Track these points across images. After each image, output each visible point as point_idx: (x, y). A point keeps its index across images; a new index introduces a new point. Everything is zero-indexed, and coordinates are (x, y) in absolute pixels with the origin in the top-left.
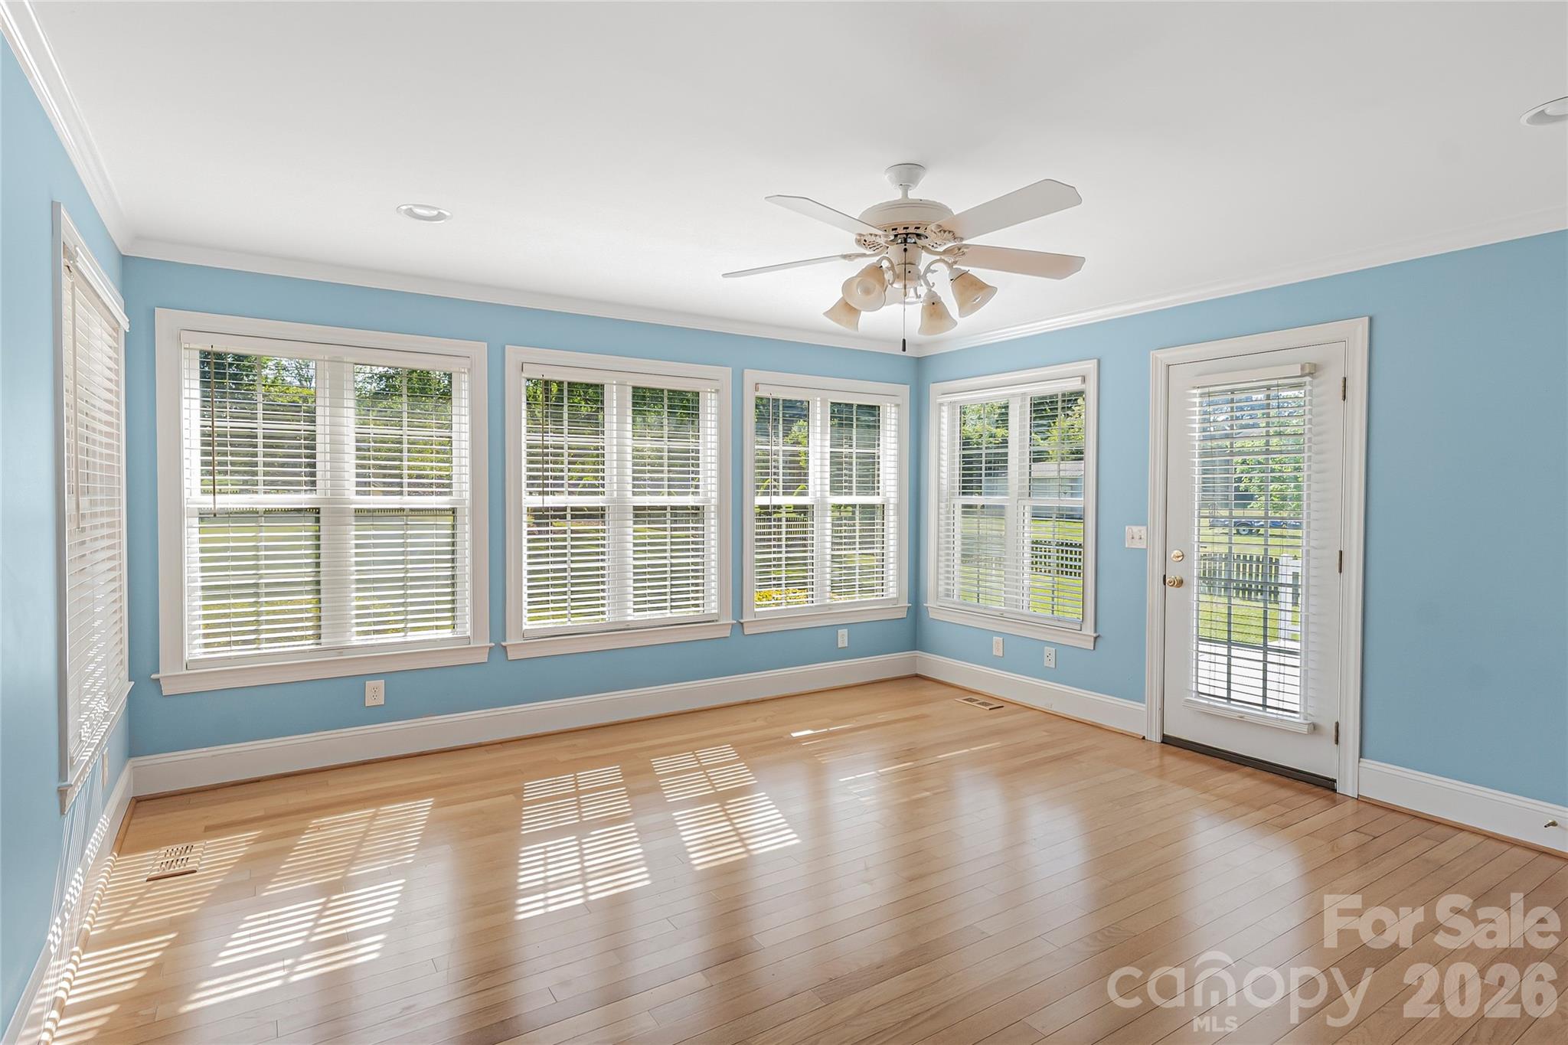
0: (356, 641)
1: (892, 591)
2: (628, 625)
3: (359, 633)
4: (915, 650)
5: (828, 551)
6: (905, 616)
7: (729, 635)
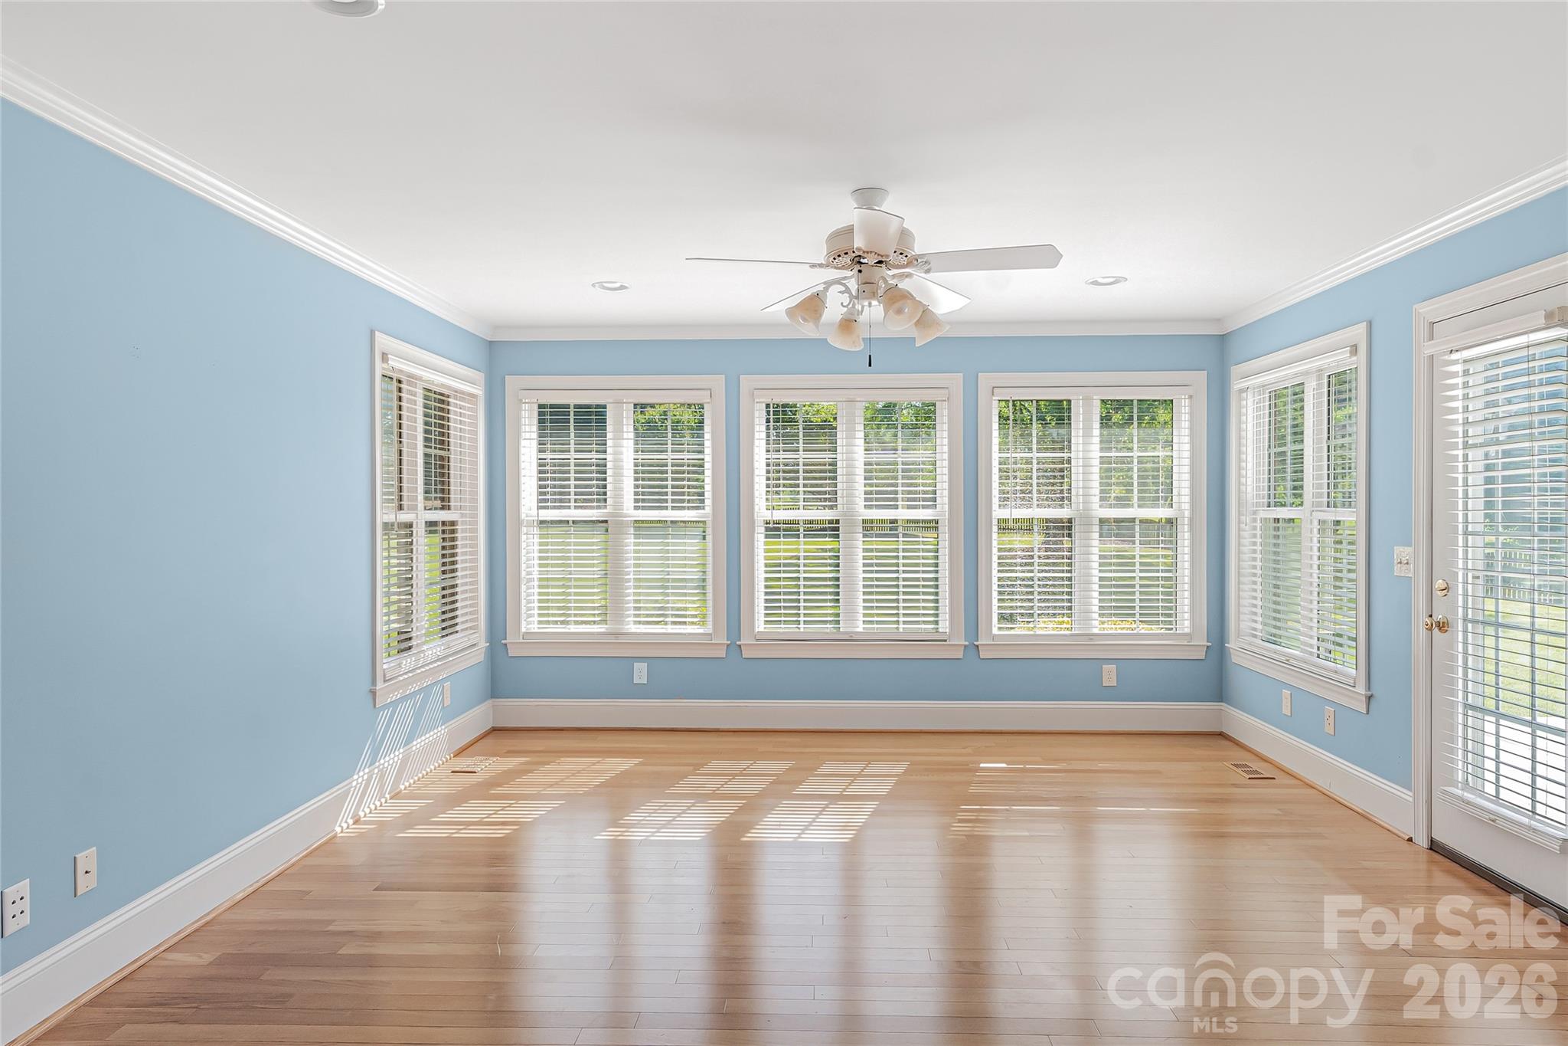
0: (633, 628)
1: (1185, 625)
2: (851, 636)
3: (635, 622)
4: (1222, 702)
5: (1095, 572)
6: (1204, 657)
7: (961, 657)
